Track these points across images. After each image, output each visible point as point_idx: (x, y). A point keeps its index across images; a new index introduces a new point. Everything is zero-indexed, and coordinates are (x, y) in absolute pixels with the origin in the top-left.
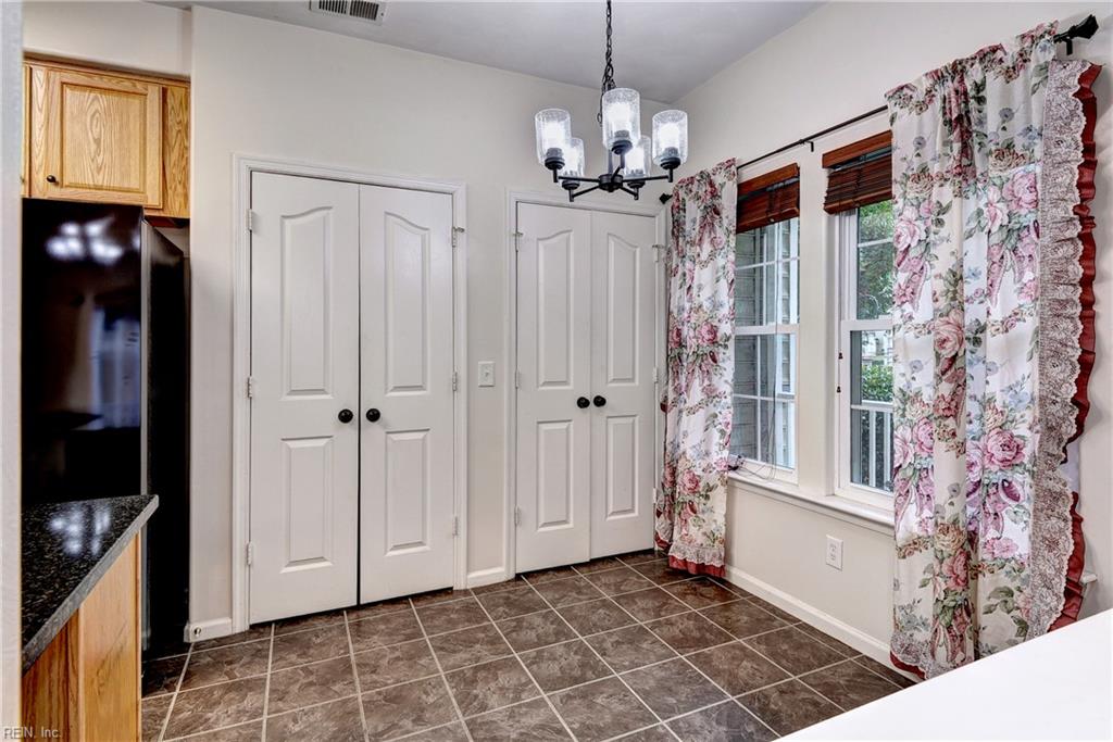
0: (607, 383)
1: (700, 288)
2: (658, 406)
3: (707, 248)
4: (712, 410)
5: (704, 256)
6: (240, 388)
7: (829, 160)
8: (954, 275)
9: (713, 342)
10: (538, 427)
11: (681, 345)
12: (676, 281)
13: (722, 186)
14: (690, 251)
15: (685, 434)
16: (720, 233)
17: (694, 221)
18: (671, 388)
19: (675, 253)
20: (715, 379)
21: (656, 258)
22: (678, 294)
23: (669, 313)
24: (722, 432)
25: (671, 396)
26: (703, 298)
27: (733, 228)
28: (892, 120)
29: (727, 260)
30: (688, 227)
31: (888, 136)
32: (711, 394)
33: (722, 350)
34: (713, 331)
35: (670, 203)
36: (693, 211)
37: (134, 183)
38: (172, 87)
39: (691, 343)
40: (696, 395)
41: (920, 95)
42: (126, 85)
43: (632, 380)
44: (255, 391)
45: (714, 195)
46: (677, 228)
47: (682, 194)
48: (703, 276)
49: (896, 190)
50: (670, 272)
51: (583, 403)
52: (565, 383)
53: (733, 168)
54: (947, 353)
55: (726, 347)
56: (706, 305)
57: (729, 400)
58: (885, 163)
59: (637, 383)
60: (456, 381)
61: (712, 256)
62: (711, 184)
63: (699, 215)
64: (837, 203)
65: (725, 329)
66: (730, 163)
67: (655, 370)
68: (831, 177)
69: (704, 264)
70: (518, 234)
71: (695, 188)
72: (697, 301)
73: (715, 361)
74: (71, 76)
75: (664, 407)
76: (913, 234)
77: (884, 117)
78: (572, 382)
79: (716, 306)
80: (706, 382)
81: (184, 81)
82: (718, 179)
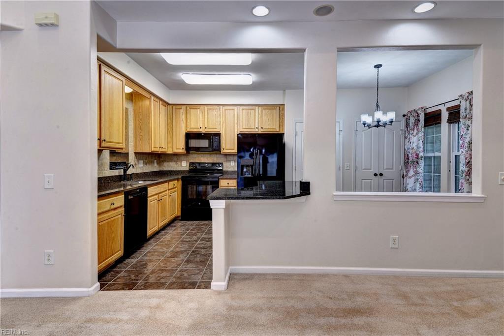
0: (384, 169)
1: (413, 143)
2: (401, 177)
3: (416, 131)
4: (417, 177)
5: (415, 134)
6: (294, 169)
7: (448, 109)
8: (469, 142)
9: (417, 158)
10: (362, 181)
11: (408, 159)
12: (407, 141)
13: (420, 114)
14: (411, 132)
15: (408, 184)
16: (420, 127)
17: (412, 123)
18: (405, 171)
19: (407, 132)
20: (418, 169)
21: (401, 133)
22: (407, 144)
23: (405, 150)
24: (420, 184)
25: (405, 174)
26: (414, 145)
27: (423, 126)
28: (460, 102)
29: (421, 134)
30: (411, 125)
31: (459, 106)
32: (416, 173)
33: (420, 160)
34: (417, 155)
35: (406, 117)
36: (412, 120)
37: (274, 127)
38: (281, 107)
39: (411, 158)
40: (411, 173)
41: (466, 97)
42: (273, 108)
43: (392, 169)
44: (296, 168)
45: (418, 116)
46: (407, 125)
47: (409, 115)
48: (414, 139)
49: (461, 120)
50: (406, 138)
51: (376, 175)
52: (370, 169)
53: (423, 109)
54: (467, 161)
55: (422, 159)
56: (415, 148)
57: (422, 175)
58: (459, 112)
59: (394, 170)
60: (340, 168)
61: (417, 134)
62: (417, 113)
63: (413, 122)
64: (450, 121)
65: (421, 154)
66: (422, 108)
67: (400, 167)
68: (449, 114)
69: (414, 136)
70: (356, 130)
71: (412, 113)
72: (412, 146)
73: (418, 163)
74: (265, 107)
75: (403, 177)
76: (463, 132)
77: (459, 101)
78: (372, 169)
79: (418, 148)
80: (415, 170)
81: (284, 105)
82: (419, 112)
